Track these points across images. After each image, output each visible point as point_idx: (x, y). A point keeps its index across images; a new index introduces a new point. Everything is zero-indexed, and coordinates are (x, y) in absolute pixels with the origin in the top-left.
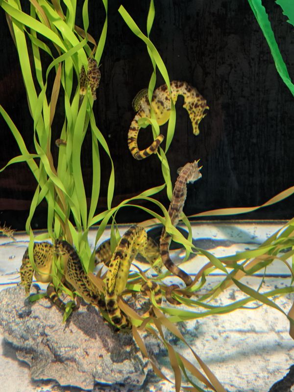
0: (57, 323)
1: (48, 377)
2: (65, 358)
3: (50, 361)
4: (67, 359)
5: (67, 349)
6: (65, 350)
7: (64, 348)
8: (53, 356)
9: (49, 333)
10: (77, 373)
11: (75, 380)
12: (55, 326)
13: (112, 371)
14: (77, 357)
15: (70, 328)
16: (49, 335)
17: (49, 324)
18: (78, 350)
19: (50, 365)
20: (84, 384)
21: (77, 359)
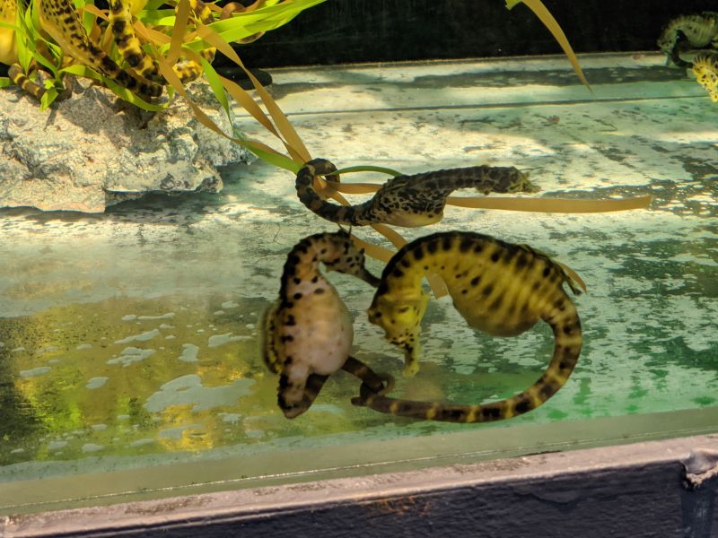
0: (32, 118)
1: (19, 202)
2: (48, 168)
3: (21, 178)
4: (54, 169)
5: (51, 150)
6: (48, 152)
7: (45, 149)
8: (27, 169)
9: (16, 133)
10: (74, 190)
11: (69, 200)
12: (26, 122)
13: (137, 165)
14: (70, 164)
15: (56, 124)
16: (17, 137)
17: (14, 118)
18: (73, 152)
19: (20, 183)
20: (87, 203)
21: (72, 168)
